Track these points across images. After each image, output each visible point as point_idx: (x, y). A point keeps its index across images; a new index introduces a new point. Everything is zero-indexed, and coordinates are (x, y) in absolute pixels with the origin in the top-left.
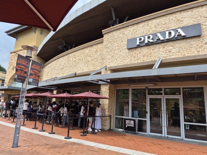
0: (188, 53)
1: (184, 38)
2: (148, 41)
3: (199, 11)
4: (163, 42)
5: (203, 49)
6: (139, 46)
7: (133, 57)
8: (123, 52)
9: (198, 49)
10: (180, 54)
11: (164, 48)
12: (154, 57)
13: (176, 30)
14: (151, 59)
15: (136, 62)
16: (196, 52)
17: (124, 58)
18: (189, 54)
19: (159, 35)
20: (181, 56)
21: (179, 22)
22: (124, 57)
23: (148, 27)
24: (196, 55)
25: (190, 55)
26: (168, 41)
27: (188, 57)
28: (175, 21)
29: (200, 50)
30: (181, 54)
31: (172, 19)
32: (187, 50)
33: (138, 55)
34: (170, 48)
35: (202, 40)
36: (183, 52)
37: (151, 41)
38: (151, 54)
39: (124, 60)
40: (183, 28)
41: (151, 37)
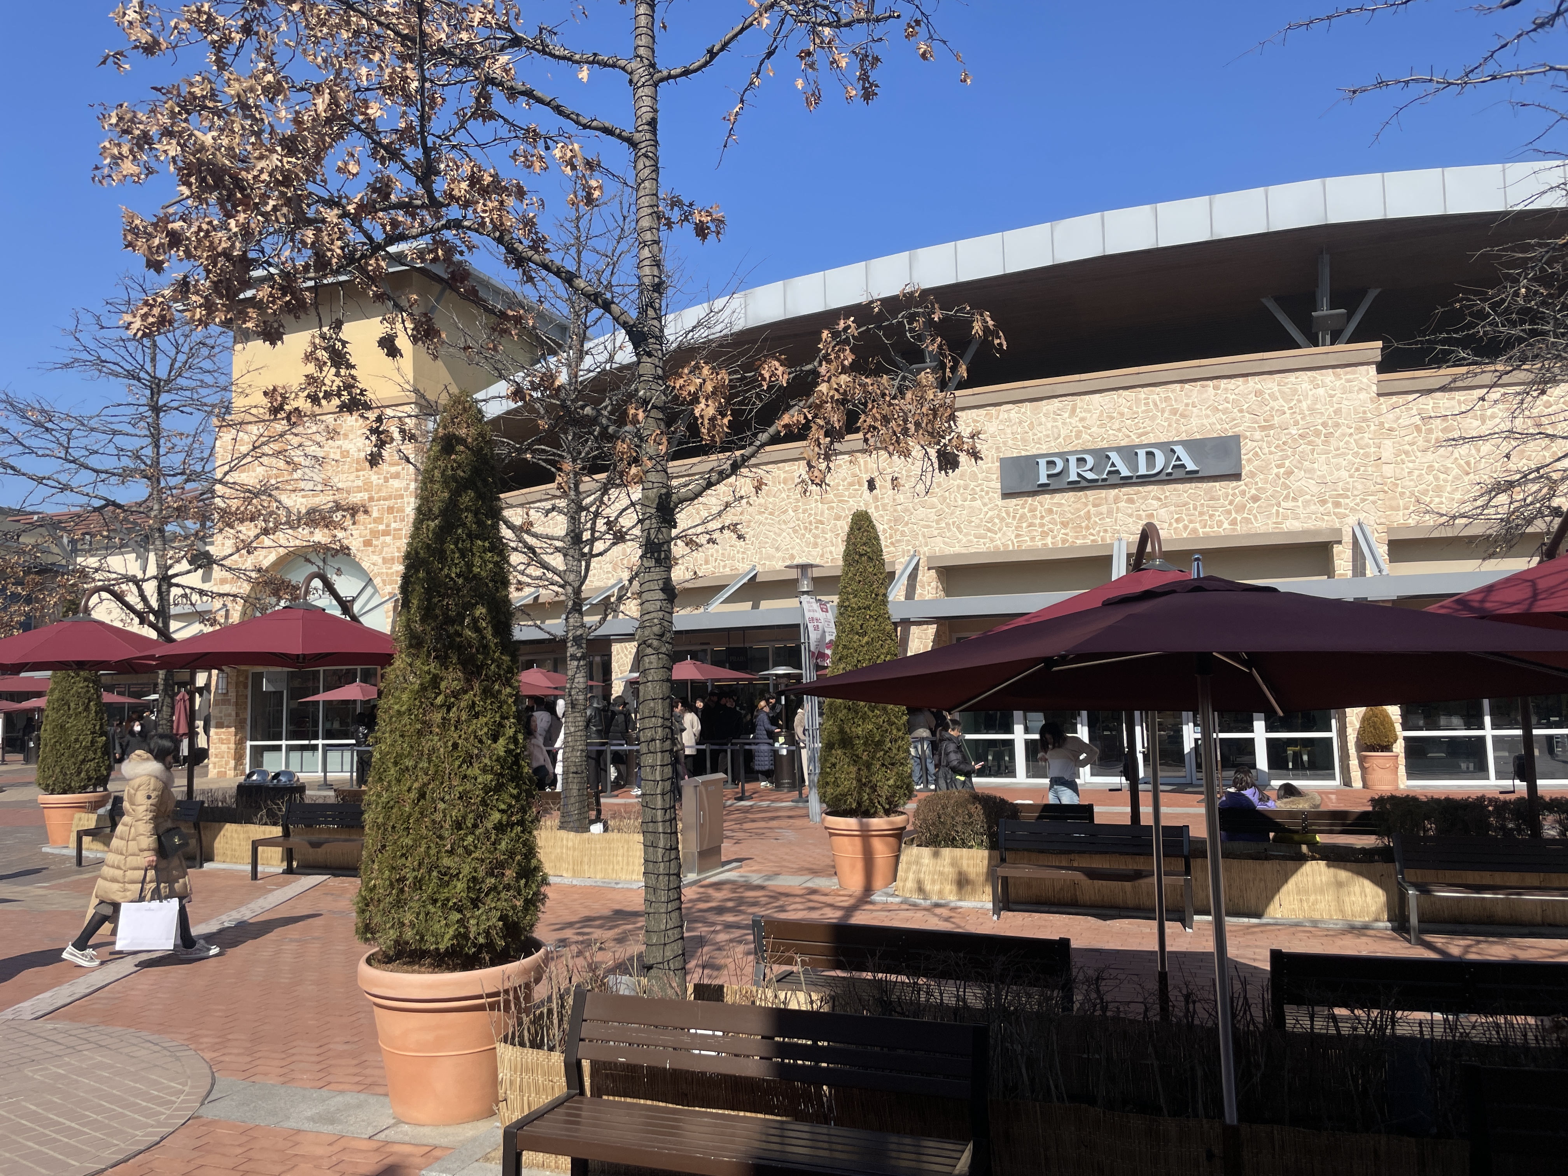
0: (1205, 527)
1: (1192, 477)
2: (1079, 475)
3: (1236, 391)
4: (1126, 482)
5: (1245, 515)
6: (1044, 489)
7: (1024, 525)
8: (986, 500)
9: (1234, 515)
10: (1180, 525)
11: (1131, 501)
12: (1099, 532)
13: (1168, 449)
14: (1092, 538)
15: (1040, 544)
16: (1226, 525)
17: (989, 525)
18: (1208, 529)
19: (1114, 457)
20: (1185, 535)
21: (1177, 417)
22: (991, 520)
23: (1074, 421)
24: (1228, 533)
25: (1212, 534)
26: (1145, 480)
27: (1207, 538)
28: (1163, 411)
29: (1239, 518)
30: (1186, 527)
31: (1155, 404)
32: (1201, 514)
33: (1042, 517)
34: (1151, 505)
35: (1244, 487)
36: (1191, 522)
37: (1090, 476)
38: (1088, 516)
39: (989, 534)
40: (1190, 445)
41: (1090, 461)
